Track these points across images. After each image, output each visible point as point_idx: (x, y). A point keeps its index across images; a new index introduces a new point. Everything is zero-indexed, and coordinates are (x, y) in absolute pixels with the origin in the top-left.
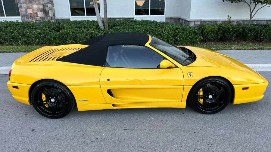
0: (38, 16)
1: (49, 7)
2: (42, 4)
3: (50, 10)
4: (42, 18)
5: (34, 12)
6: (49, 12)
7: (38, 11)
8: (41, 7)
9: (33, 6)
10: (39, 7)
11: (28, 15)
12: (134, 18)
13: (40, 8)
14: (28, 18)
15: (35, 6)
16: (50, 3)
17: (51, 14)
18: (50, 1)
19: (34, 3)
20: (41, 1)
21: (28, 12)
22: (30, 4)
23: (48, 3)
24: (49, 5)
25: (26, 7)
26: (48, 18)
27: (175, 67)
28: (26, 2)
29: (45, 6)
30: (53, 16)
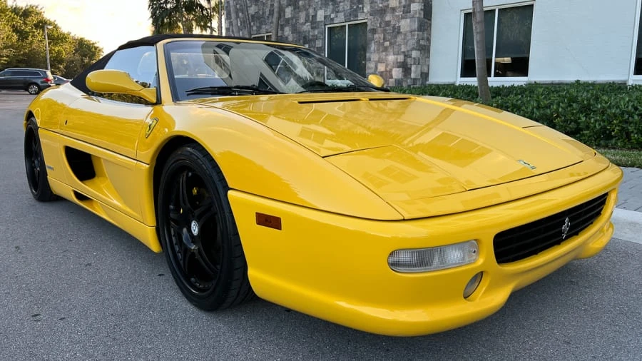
0: (392, 78)
1: (414, 58)
2: (404, 52)
3: (414, 64)
4: (399, 82)
5: (388, 69)
6: (410, 69)
7: (393, 67)
8: (401, 58)
9: (387, 57)
10: (397, 59)
12: (625, 84)
13: (399, 60)
15: (391, 58)
16: (418, 50)
17: (415, 72)
18: (420, 45)
19: (391, 50)
20: (402, 46)
21: (378, 70)
22: (384, 53)
23: (413, 49)
24: (415, 54)
25: (376, 59)
26: (409, 81)
27: (155, 101)
28: (378, 50)
29: (407, 56)
30: (419, 77)
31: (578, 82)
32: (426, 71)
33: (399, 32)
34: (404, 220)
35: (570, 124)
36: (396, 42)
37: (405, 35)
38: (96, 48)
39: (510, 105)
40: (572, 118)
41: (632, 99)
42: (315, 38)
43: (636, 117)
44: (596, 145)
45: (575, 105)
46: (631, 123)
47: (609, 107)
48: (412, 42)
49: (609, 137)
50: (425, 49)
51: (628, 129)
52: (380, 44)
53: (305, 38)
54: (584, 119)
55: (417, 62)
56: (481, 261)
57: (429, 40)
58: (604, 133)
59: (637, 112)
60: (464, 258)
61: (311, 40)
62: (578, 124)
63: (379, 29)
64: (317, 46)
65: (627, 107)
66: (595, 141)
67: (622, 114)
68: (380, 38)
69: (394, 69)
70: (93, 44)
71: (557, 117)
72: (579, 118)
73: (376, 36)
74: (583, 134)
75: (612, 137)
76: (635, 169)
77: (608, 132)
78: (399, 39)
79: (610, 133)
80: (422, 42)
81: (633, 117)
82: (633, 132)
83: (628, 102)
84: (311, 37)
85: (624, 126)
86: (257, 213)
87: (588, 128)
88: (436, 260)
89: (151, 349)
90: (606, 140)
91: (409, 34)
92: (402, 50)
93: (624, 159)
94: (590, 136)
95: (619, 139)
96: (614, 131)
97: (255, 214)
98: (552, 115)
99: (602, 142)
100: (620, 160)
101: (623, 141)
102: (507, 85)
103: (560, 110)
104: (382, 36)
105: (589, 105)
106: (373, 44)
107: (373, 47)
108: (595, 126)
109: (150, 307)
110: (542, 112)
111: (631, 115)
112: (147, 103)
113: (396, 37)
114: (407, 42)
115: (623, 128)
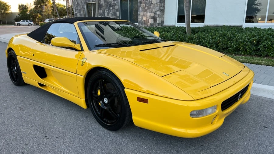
0: (149, 23)
2: (154, 12)
4: (152, 25)
5: (147, 19)
6: (157, 19)
7: (150, 18)
8: (153, 14)
9: (147, 14)
10: (151, 15)
11: (142, 22)
12: (242, 26)
13: (152, 16)
14: (142, 25)
15: (148, 14)
16: (160, 11)
17: (159, 21)
18: (161, 9)
19: (148, 11)
20: (153, 9)
21: (143, 19)
22: (145, 12)
23: (158, 11)
24: (158, 13)
25: (142, 15)
26: (156, 24)
27: (80, 49)
28: (143, 11)
29: (155, 14)
30: (160, 23)
31: (224, 26)
32: (163, 20)
33: (152, 3)
34: (195, 100)
35: (224, 45)
36: (150, 8)
37: (154, 4)
38: (7, 6)
39: (201, 37)
40: (225, 43)
41: (247, 35)
42: (115, 5)
43: (249, 43)
44: (234, 54)
45: (226, 38)
46: (247, 45)
47: (239, 39)
48: (157, 8)
49: (239, 50)
50: (162, 11)
51: (246, 48)
52: (143, 8)
53: (110, 4)
54: (229, 43)
55: (159, 16)
56: (217, 112)
57: (164, 7)
58: (237, 49)
59: (249, 41)
60: (212, 111)
61: (113, 6)
62: (227, 45)
63: (143, 2)
64: (116, 8)
65: (246, 39)
66: (234, 52)
67: (244, 41)
68: (143, 6)
69: (150, 19)
70: (6, 3)
71: (219, 42)
72: (228, 43)
73: (142, 5)
74: (229, 49)
75: (240, 51)
76: (250, 64)
77: (238, 49)
78: (152, 6)
79: (239, 49)
80: (161, 8)
81: (248, 43)
82: (248, 49)
83: (246, 37)
84: (113, 4)
85: (245, 46)
86: (138, 97)
87: (231, 47)
88: (204, 113)
89: (98, 147)
90: (238, 51)
91: (156, 4)
92: (153, 11)
93: (245, 60)
94: (232, 50)
95: (242, 51)
96: (241, 48)
97: (137, 98)
98: (217, 41)
99: (236, 52)
100: (244, 61)
101: (244, 52)
102: (197, 26)
103: (221, 40)
104: (144, 5)
105: (231, 37)
106: (140, 8)
107: (140, 9)
108: (234, 46)
109: (89, 130)
110: (213, 40)
111: (247, 42)
112: (76, 50)
113: (150, 5)
114: (155, 8)
115: (244, 47)
